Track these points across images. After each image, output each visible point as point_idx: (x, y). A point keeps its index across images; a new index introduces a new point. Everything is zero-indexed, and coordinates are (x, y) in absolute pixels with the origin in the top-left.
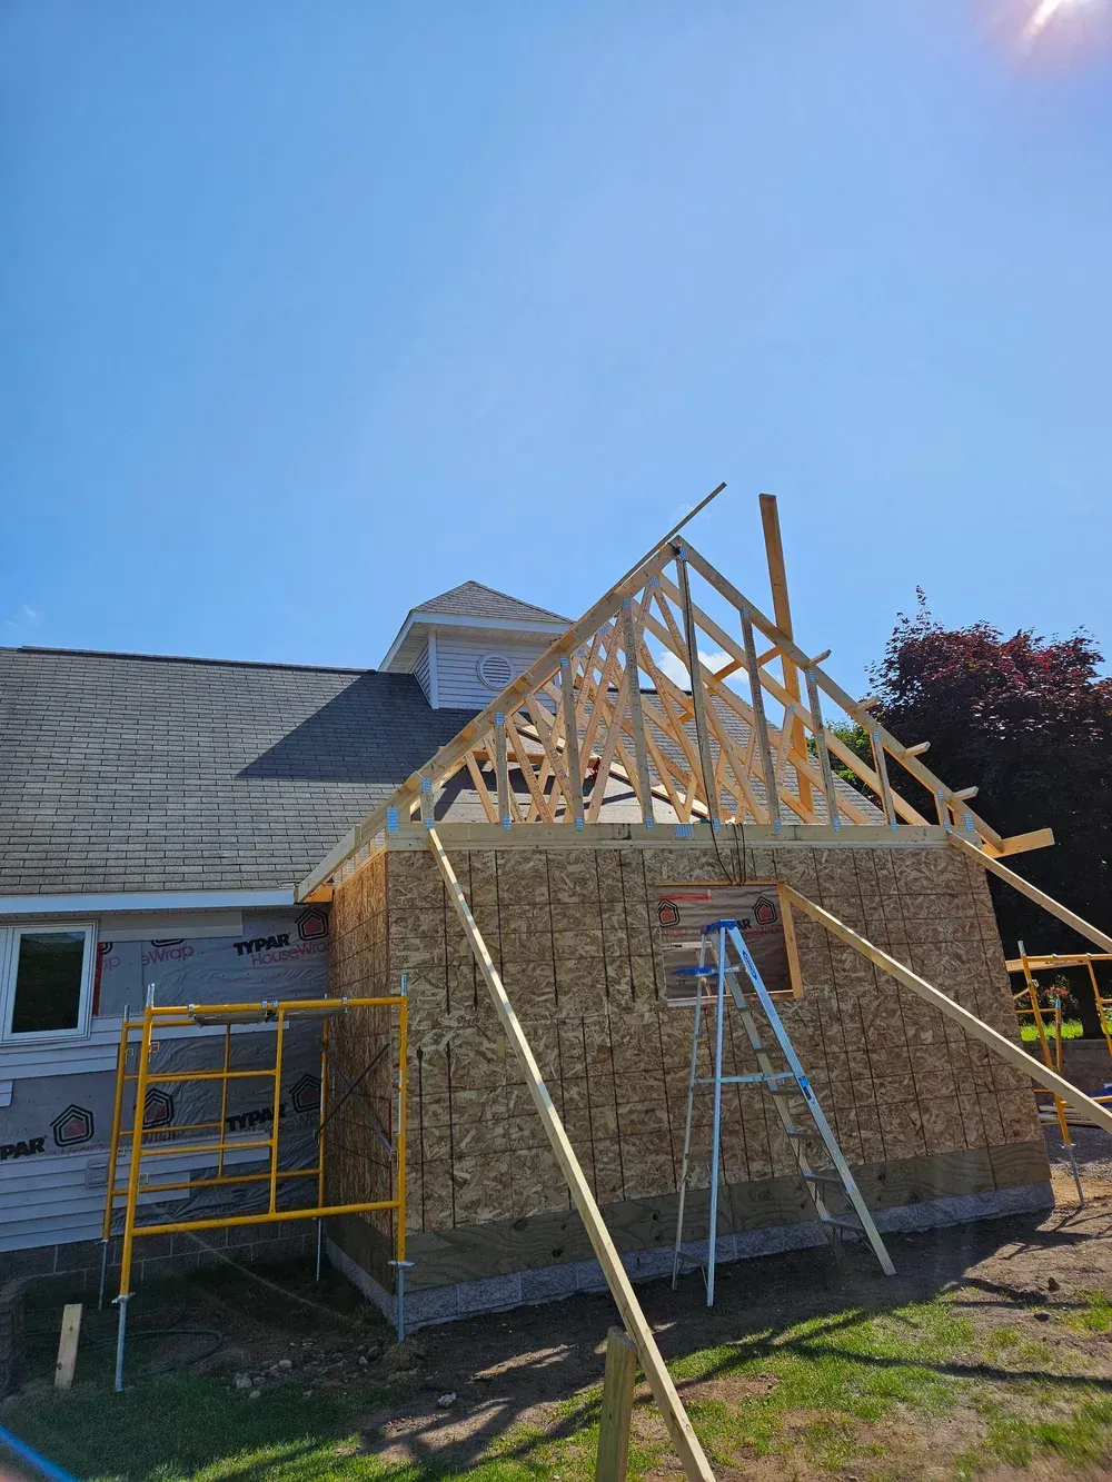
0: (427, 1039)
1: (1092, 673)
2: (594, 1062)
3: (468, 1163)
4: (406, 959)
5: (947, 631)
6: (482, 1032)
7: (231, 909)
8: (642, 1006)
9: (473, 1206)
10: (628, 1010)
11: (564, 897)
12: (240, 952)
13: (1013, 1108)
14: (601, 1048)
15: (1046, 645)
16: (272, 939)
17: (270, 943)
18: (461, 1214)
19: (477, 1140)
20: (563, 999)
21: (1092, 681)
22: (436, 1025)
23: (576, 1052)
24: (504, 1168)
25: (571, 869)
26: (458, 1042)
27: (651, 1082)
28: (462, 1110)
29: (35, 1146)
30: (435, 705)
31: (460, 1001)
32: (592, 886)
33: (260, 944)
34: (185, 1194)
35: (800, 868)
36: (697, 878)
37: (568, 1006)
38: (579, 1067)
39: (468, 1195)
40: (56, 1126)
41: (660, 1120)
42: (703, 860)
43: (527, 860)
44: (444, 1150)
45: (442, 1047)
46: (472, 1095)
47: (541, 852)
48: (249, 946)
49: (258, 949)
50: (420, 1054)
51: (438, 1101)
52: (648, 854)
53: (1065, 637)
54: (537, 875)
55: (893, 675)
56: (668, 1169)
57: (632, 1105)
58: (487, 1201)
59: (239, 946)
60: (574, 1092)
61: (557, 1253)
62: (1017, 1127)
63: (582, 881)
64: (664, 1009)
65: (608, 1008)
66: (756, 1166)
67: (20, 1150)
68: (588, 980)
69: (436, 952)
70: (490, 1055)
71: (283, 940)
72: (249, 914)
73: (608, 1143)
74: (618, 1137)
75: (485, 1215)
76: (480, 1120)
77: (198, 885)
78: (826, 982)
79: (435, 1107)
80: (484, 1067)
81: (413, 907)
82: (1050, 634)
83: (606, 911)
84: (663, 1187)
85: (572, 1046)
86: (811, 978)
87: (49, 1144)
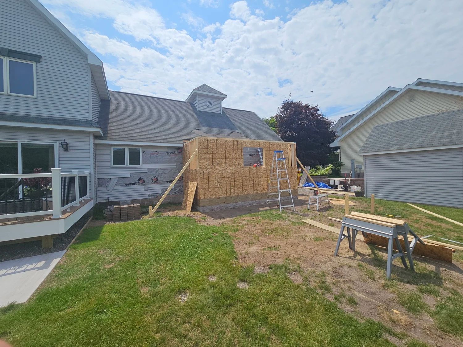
0: (205, 170)
1: (317, 113)
2: (231, 175)
3: (211, 189)
4: (201, 157)
5: (294, 102)
6: (214, 169)
7: (165, 146)
8: (239, 167)
9: (212, 195)
10: (237, 167)
11: (228, 148)
12: (167, 154)
13: (294, 184)
14: (233, 173)
15: (310, 107)
16: (172, 152)
17: (172, 153)
18: (210, 196)
19: (213, 186)
20: (227, 165)
21: (317, 114)
22: (206, 168)
23: (229, 173)
24: (217, 190)
25: (229, 143)
26: (210, 171)
27: (240, 178)
28: (210, 181)
29: (135, 184)
30: (198, 110)
31: (210, 164)
32: (232, 146)
33: (171, 153)
34: (161, 192)
35: (267, 145)
36: (250, 146)
37: (228, 166)
38: (229, 176)
39: (211, 194)
40: (139, 180)
41: (241, 184)
42: (251, 143)
43: (222, 141)
44: (207, 187)
45: (207, 171)
46: (212, 179)
47: (224, 140)
48: (169, 153)
49: (170, 154)
50: (204, 172)
51: (207, 180)
52: (242, 142)
53: (314, 106)
54: (223, 144)
55: (282, 110)
56: (242, 191)
57: (237, 182)
58: (214, 195)
59: (167, 153)
60: (228, 179)
61: (224, 202)
62: (294, 187)
63: (231, 146)
64: (243, 168)
65: (234, 167)
66: (255, 192)
67: (133, 184)
68: (231, 162)
69: (206, 156)
70: (215, 173)
71: (175, 152)
72: (168, 147)
73: (233, 187)
74: (234, 186)
75: (214, 196)
76: (213, 183)
77: (167, 142)
78: (269, 164)
79: (206, 181)
80: (214, 175)
81: (202, 148)
82: (312, 105)
83: (235, 151)
84: (240, 194)
85: (228, 173)
86: (266, 164)
87: (137, 184)
